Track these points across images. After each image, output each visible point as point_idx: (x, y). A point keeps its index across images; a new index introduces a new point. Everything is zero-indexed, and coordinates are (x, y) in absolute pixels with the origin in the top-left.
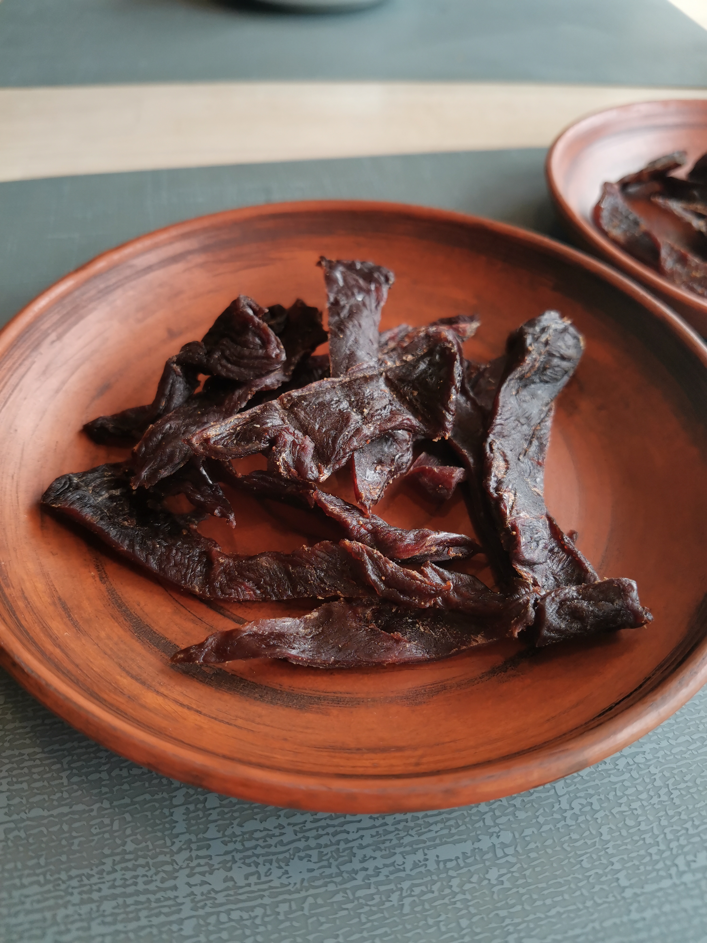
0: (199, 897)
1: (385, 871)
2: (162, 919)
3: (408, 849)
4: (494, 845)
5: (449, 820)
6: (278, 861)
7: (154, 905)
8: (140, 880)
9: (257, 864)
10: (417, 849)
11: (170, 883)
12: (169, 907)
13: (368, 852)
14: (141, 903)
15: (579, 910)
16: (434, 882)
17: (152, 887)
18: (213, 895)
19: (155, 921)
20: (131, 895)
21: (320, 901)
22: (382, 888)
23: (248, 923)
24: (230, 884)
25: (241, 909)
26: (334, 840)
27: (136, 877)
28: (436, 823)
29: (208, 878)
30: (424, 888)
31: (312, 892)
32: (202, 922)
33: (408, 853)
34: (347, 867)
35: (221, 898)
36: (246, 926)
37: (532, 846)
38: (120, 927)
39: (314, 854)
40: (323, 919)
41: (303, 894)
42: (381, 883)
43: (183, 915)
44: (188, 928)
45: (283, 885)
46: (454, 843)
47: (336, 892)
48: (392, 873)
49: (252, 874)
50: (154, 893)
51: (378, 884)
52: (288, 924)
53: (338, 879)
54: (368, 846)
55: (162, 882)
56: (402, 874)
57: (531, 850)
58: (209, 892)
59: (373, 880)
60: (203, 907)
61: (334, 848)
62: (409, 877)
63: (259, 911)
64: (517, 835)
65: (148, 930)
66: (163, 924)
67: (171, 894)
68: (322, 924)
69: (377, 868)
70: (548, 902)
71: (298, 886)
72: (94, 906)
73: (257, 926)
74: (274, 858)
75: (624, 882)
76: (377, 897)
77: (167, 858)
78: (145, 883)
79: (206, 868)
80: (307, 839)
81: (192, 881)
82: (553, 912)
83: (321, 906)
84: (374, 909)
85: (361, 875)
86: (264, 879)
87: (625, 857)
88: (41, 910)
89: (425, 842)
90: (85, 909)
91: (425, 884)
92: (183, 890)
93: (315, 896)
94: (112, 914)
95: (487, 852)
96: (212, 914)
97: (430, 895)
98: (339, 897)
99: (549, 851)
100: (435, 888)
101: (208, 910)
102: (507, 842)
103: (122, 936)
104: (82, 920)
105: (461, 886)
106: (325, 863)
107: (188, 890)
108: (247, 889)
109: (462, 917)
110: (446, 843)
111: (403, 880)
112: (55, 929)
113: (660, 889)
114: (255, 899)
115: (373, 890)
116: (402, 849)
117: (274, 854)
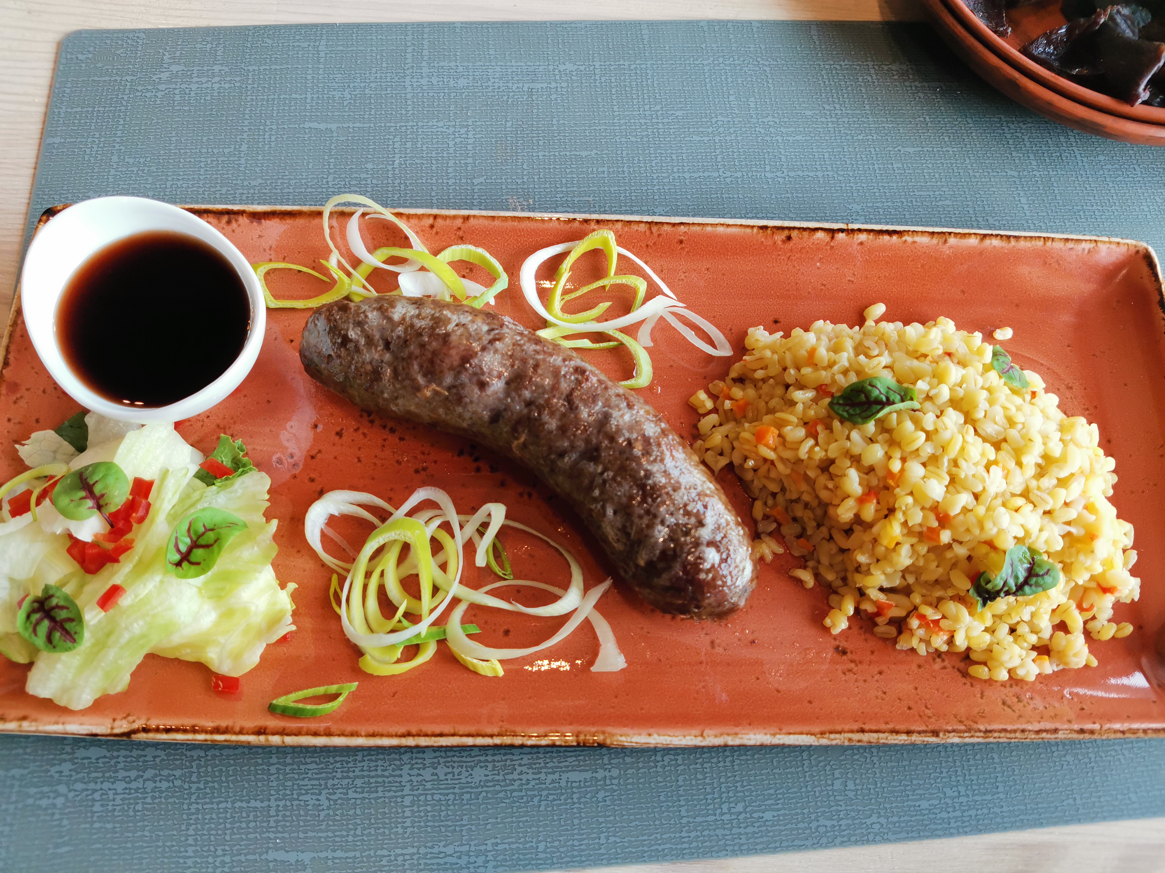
0: (415, 784)
1: (533, 783)
2: (392, 793)
3: (550, 770)
4: (606, 777)
5: (580, 755)
6: (466, 767)
7: (386, 785)
8: (379, 768)
9: (453, 768)
10: (556, 772)
11: (398, 772)
12: (397, 787)
13: (524, 769)
14: (380, 783)
15: (650, 825)
16: (563, 794)
17: (386, 773)
18: (424, 783)
19: (388, 794)
20: (373, 777)
21: (489, 795)
22: (529, 793)
23: (444, 803)
24: (436, 777)
25: (440, 794)
26: (504, 758)
27: (377, 766)
28: (571, 756)
29: (422, 772)
30: (555, 797)
31: (485, 789)
32: (416, 799)
33: (550, 773)
34: (510, 777)
35: (428, 785)
36: (443, 805)
37: (630, 781)
38: (366, 795)
39: (490, 766)
40: (489, 807)
41: (480, 789)
42: (530, 790)
43: (404, 793)
44: (407, 801)
45: (468, 783)
46: (580, 771)
47: (501, 791)
48: (536, 784)
49: (449, 773)
50: (387, 777)
51: (527, 790)
52: (468, 806)
53: (502, 784)
54: (525, 765)
55: (393, 771)
56: (543, 786)
57: (629, 784)
58: (421, 781)
59: (524, 787)
60: (417, 790)
61: (503, 763)
62: (547, 789)
63: (451, 797)
64: (622, 773)
65: (383, 799)
66: (392, 797)
67: (398, 779)
68: (489, 809)
69: (528, 780)
70: (632, 817)
71: (477, 784)
72: (350, 781)
73: (449, 806)
74: (465, 764)
75: (684, 813)
76: (525, 798)
77: (397, 757)
78: (382, 770)
79: (421, 766)
80: (487, 755)
81: (411, 772)
82: (634, 824)
83: (490, 798)
84: (522, 805)
85: (518, 783)
86: (456, 777)
87: (690, 798)
88: (319, 779)
89: (561, 768)
90: (345, 782)
91: (557, 794)
92: (406, 778)
93: (487, 792)
94: (361, 787)
95: (600, 781)
96: (423, 794)
97: (559, 802)
98: (501, 795)
99: (641, 786)
100: (562, 798)
101: (420, 791)
102: (614, 776)
103: (367, 800)
104: (344, 789)
105: (579, 799)
106: (496, 772)
107: (409, 778)
108: (446, 782)
109: (576, 818)
110: (575, 770)
111: (543, 790)
112: (327, 791)
113: (707, 821)
114: (450, 788)
115: (523, 793)
116: (546, 770)
117: (465, 762)
